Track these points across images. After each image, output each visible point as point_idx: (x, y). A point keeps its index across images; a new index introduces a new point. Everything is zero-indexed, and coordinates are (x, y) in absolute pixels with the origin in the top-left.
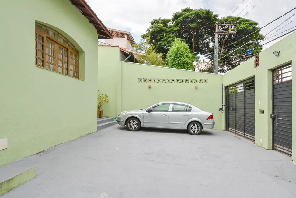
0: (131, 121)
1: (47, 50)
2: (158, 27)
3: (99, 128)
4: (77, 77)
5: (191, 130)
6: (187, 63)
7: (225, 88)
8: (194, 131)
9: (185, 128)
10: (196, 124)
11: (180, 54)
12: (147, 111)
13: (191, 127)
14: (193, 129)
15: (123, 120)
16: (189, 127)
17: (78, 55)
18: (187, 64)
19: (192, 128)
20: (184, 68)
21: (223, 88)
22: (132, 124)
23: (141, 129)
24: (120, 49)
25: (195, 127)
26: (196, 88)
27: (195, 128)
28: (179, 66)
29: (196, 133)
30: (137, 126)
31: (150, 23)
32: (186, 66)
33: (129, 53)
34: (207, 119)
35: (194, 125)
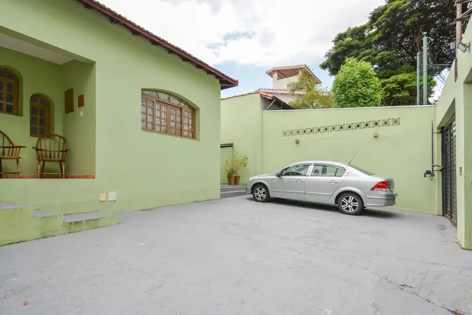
0: (258, 189)
1: (157, 114)
2: (344, 45)
3: (223, 196)
4: (194, 137)
5: (343, 206)
6: (364, 95)
7: (439, 131)
8: (348, 209)
9: (332, 201)
10: (350, 197)
11: (350, 82)
12: (277, 176)
13: (343, 200)
14: (346, 205)
15: (250, 187)
16: (339, 200)
17: (195, 113)
18: (365, 97)
19: (344, 204)
20: (359, 105)
21: (435, 130)
22: (259, 193)
23: (269, 200)
24: (261, 95)
25: (349, 202)
26: (376, 137)
27: (349, 204)
28: (348, 103)
29: (350, 211)
30: (264, 196)
31: (333, 41)
32: (363, 101)
33: (271, 98)
34: (373, 189)
35: (348, 199)
